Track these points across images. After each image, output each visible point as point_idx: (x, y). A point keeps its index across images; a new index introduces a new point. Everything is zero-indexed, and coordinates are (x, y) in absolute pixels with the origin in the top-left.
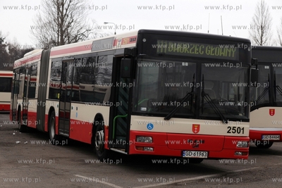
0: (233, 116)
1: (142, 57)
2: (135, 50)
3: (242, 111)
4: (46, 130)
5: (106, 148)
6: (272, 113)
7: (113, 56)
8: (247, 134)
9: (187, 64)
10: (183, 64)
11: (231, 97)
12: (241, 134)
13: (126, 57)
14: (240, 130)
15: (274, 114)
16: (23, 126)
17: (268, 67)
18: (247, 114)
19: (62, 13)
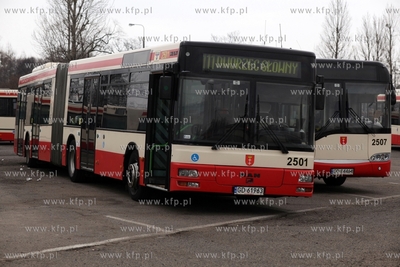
0: (294, 145)
1: (185, 74)
2: (177, 66)
3: (305, 139)
4: (64, 164)
5: (142, 183)
6: (343, 141)
7: (149, 73)
8: (311, 166)
9: (239, 83)
10: (234, 82)
11: (293, 122)
12: (304, 167)
13: (166, 75)
14: (302, 161)
15: (345, 142)
16: (32, 160)
17: (338, 85)
18: (310, 142)
19: (74, 11)
